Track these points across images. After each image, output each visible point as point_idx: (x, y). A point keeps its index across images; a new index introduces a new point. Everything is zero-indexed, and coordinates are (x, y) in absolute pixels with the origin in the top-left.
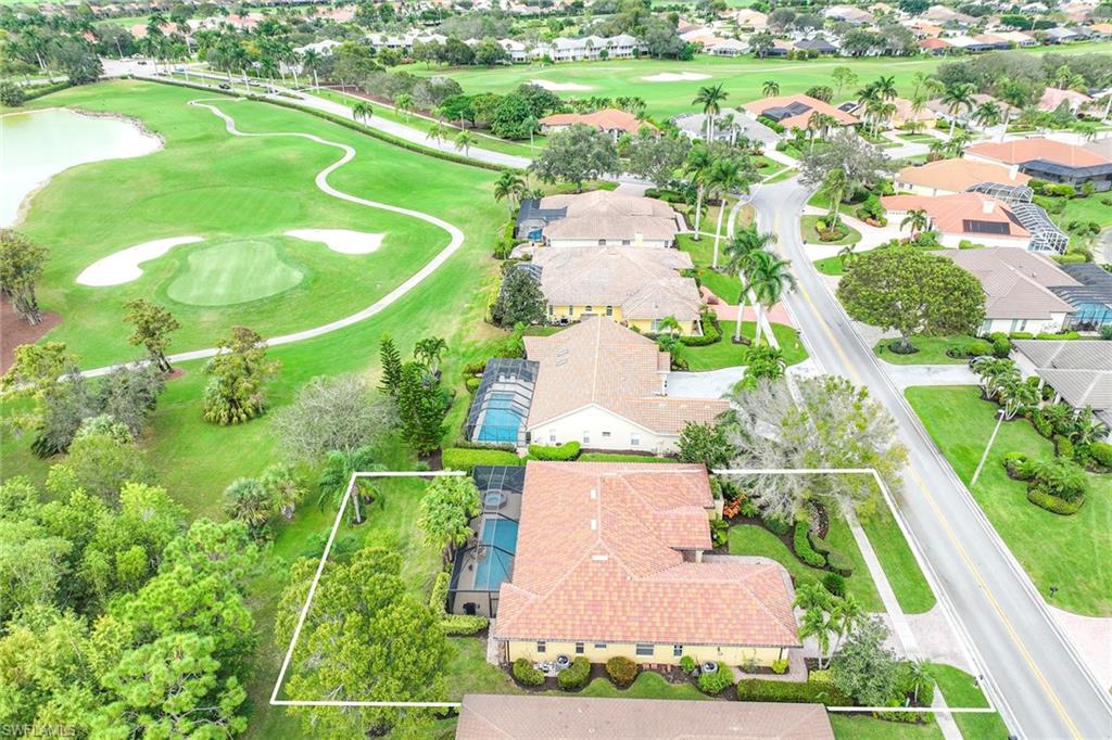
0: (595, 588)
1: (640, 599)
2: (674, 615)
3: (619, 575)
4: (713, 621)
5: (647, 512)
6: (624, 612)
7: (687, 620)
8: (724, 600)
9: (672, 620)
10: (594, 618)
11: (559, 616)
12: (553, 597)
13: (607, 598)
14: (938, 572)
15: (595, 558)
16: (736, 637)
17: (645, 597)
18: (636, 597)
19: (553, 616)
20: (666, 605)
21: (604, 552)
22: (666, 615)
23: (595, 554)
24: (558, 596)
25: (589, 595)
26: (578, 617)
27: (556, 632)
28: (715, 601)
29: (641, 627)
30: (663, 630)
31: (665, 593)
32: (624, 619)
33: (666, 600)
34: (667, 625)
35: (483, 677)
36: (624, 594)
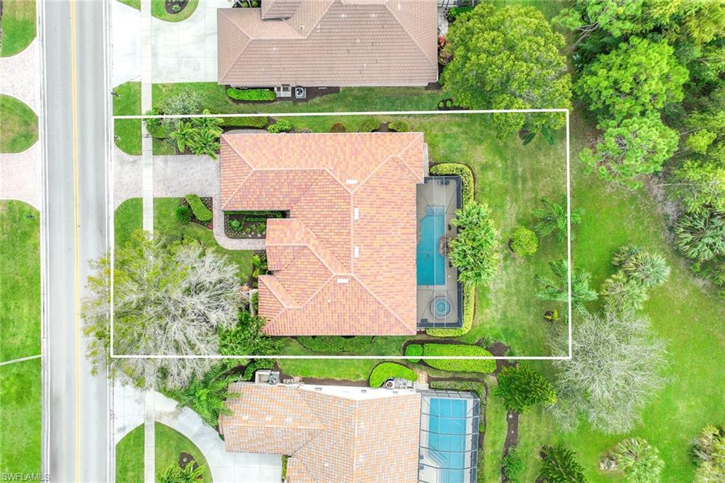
0: (356, 163)
1: (324, 157)
2: (302, 149)
3: (338, 171)
4: (276, 146)
5: (314, 245)
6: (336, 150)
7: (293, 146)
8: (266, 158)
9: (304, 146)
10: (356, 146)
11: (380, 146)
12: (385, 157)
13: (347, 157)
14: (103, 241)
15: (355, 182)
16: (263, 138)
17: (321, 158)
18: (327, 158)
19: (385, 145)
20: (307, 154)
21: (349, 186)
22: (307, 148)
23: (355, 184)
24: (382, 157)
25: (360, 159)
26: (368, 145)
27: (382, 137)
28: (272, 157)
29: (325, 141)
30: (310, 140)
31: (307, 161)
32: (336, 146)
33: (307, 157)
34: (308, 143)
35: (428, 131)
36: (336, 160)
